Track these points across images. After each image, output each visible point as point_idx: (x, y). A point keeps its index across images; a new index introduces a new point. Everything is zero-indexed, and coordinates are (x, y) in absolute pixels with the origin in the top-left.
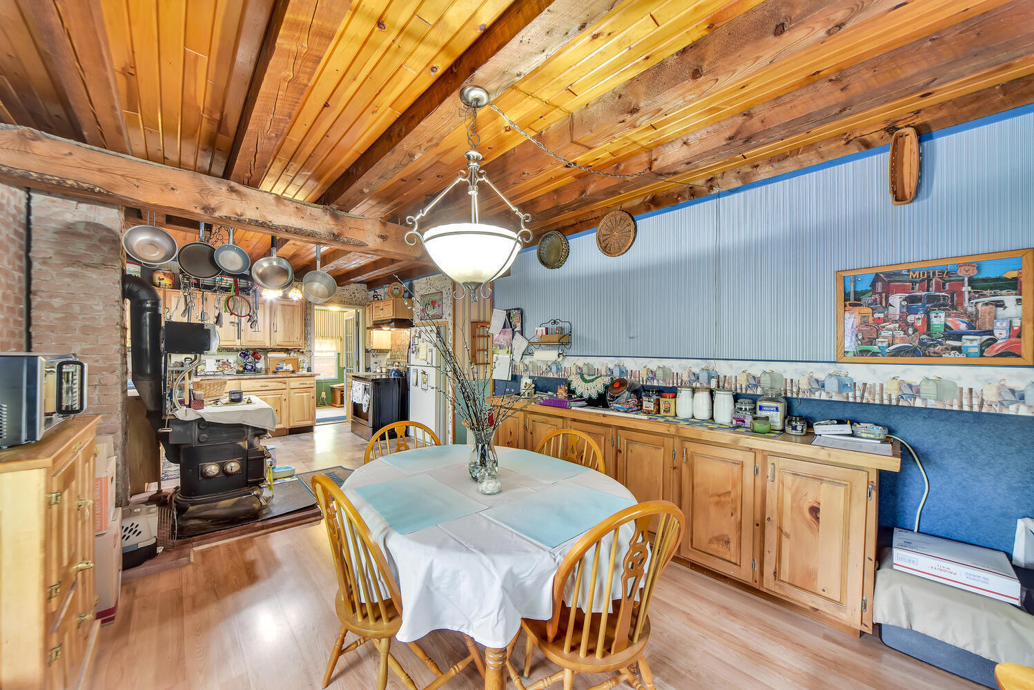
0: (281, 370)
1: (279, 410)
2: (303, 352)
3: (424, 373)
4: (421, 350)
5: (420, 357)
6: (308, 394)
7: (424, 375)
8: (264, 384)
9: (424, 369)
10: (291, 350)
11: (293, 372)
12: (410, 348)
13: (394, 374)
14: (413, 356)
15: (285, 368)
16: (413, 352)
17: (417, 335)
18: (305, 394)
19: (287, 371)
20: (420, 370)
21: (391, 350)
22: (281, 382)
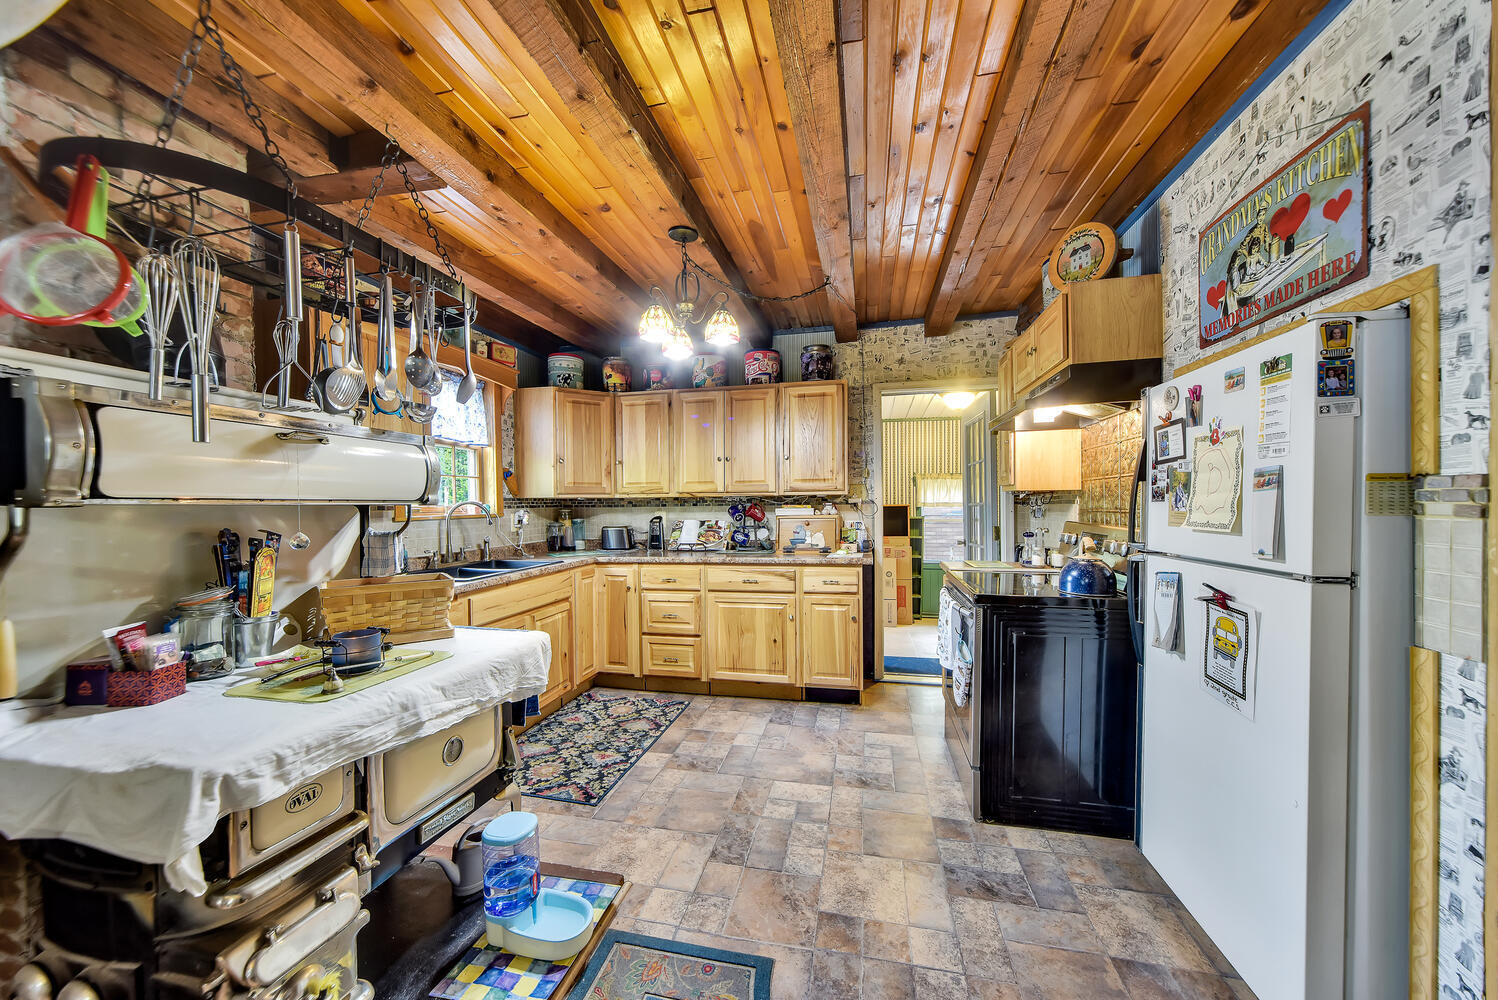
0: (800, 546)
1: (779, 639)
2: (855, 504)
3: (1221, 600)
4: (1200, 482)
5: (1197, 517)
6: (844, 609)
7: (1217, 613)
8: (747, 577)
9: (1225, 581)
10: (824, 500)
11: (826, 551)
12: (1141, 475)
13: (1076, 581)
14: (1157, 514)
15: (809, 540)
16: (1158, 496)
17: (1181, 412)
18: (836, 609)
19: (813, 547)
20: (1196, 582)
21: (1081, 493)
22: (782, 575)
